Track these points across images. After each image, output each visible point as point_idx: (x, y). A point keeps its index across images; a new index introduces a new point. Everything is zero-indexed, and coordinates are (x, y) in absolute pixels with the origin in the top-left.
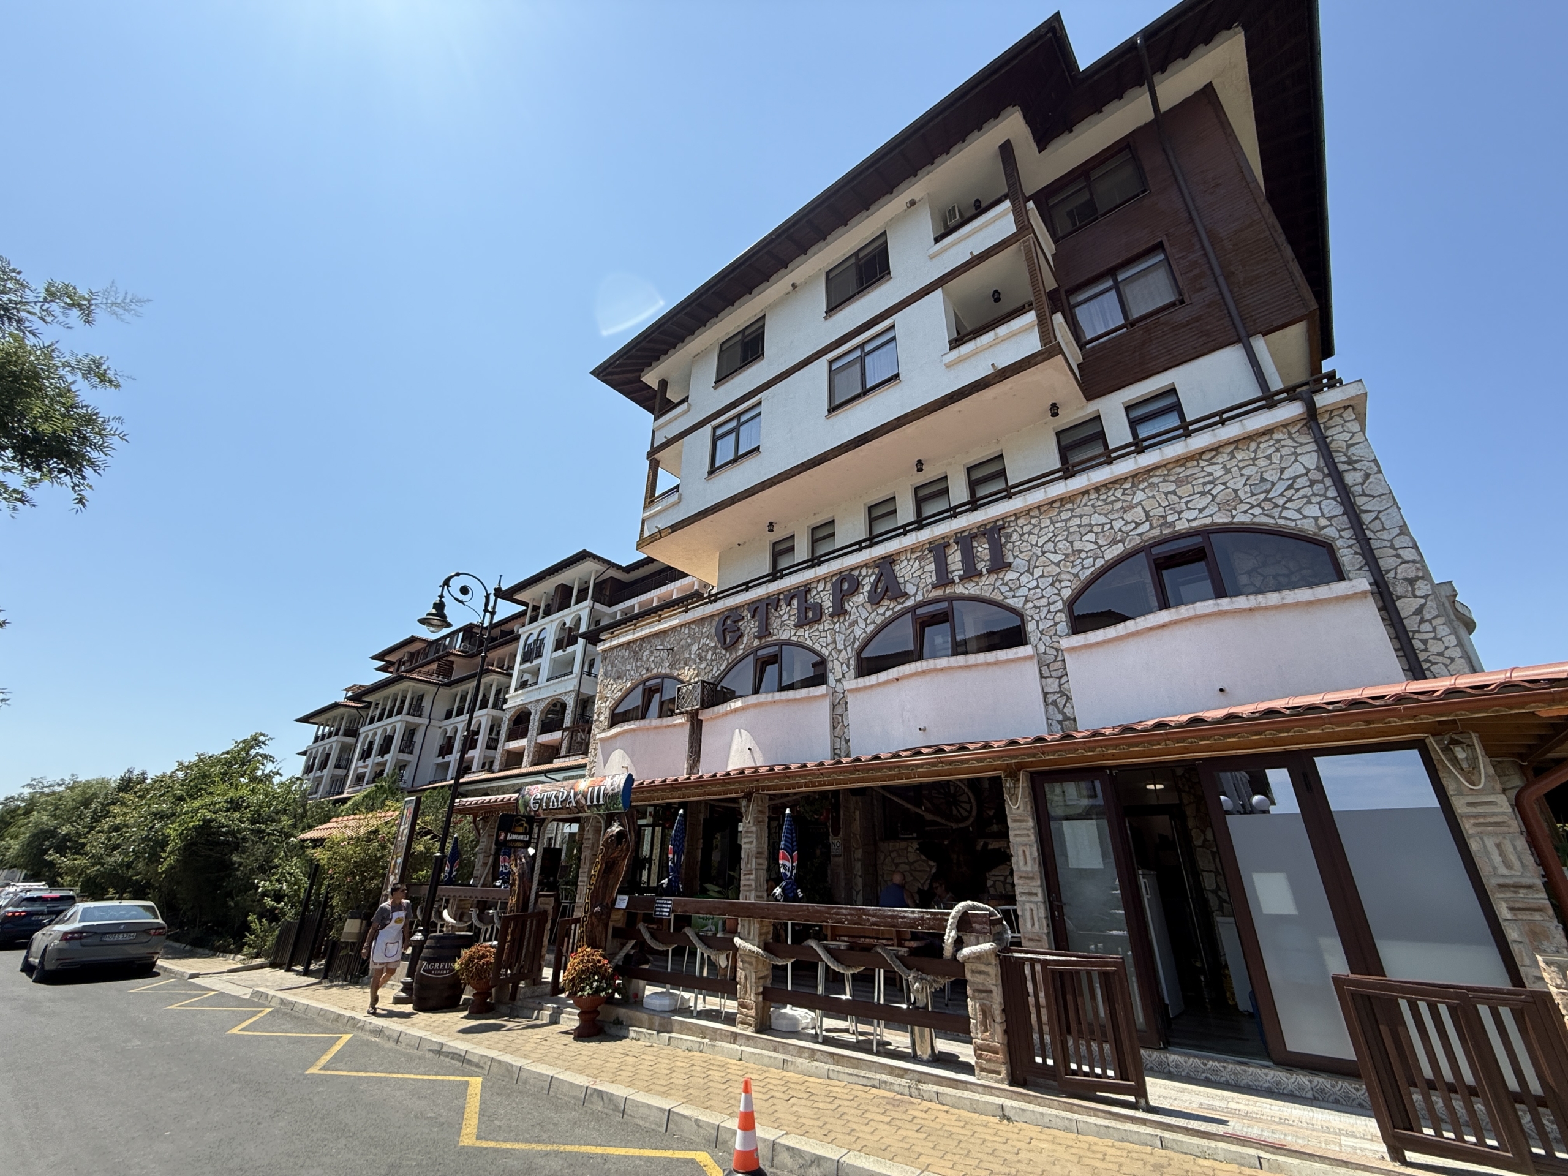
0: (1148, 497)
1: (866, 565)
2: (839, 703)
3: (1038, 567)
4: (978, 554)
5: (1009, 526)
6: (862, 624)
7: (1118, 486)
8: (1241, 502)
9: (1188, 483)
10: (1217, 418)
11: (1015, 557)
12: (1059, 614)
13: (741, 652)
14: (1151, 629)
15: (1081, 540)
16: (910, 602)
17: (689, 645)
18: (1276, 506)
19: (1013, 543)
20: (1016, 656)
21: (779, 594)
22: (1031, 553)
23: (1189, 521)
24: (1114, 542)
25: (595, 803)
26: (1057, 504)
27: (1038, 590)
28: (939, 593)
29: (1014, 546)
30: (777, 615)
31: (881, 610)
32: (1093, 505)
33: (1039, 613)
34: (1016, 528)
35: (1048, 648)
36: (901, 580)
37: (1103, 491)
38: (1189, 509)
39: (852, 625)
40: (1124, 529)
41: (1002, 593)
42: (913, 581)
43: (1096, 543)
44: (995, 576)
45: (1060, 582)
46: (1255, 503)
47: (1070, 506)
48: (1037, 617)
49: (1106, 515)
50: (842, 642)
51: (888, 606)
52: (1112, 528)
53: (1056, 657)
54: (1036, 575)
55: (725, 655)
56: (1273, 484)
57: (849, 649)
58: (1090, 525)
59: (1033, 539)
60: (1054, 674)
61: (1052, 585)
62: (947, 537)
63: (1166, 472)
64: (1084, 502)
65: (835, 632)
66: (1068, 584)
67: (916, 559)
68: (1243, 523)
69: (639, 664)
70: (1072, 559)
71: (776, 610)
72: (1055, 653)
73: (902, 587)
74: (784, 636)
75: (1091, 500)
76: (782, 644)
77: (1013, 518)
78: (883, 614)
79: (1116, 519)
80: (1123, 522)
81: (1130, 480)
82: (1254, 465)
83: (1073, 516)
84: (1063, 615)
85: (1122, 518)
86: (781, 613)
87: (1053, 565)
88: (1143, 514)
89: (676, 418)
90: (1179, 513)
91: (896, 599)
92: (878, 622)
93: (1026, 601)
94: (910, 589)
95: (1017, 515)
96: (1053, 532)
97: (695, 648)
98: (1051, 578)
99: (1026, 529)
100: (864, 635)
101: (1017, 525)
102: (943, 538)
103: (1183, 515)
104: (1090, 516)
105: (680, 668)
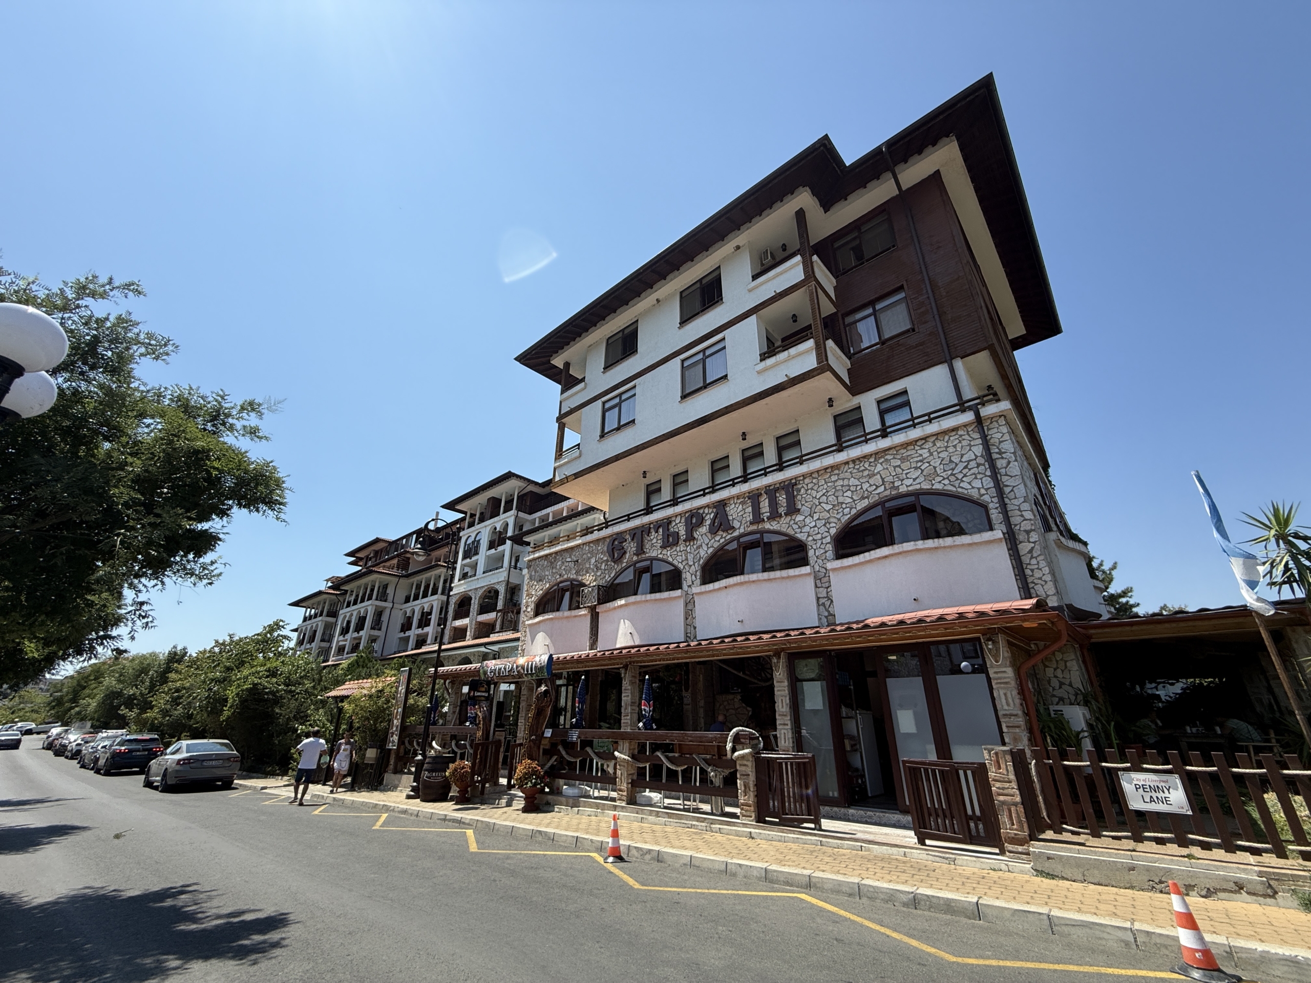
0: (884, 469)
1: (708, 506)
2: (689, 602)
3: (816, 513)
4: (779, 502)
5: (799, 484)
6: (705, 548)
7: (866, 460)
8: (938, 475)
9: (908, 461)
10: (927, 418)
11: (802, 505)
12: (828, 545)
13: (625, 564)
14: (879, 558)
15: (843, 496)
16: (736, 534)
17: (589, 559)
18: (957, 479)
19: (802, 495)
20: (802, 573)
21: (650, 524)
22: (812, 503)
23: (907, 486)
24: (863, 498)
25: (530, 672)
26: (829, 470)
27: (816, 528)
28: (754, 527)
29: (802, 498)
30: (649, 539)
31: (717, 538)
32: (850, 472)
33: (816, 544)
34: (804, 485)
35: (820, 568)
36: (730, 518)
37: (857, 462)
38: (907, 478)
39: (698, 547)
40: (869, 489)
41: (794, 530)
42: (738, 519)
43: (852, 498)
44: (790, 517)
45: (830, 523)
46: (945, 477)
47: (836, 472)
48: (814, 547)
49: (858, 480)
50: (692, 560)
51: (722, 536)
52: (862, 488)
53: (825, 574)
54: (815, 519)
55: (614, 566)
56: (957, 465)
58: (849, 486)
59: (814, 493)
60: (823, 585)
61: (825, 525)
62: (760, 489)
63: (894, 453)
64: (846, 469)
65: (688, 552)
66: (834, 525)
67: (740, 503)
68: (938, 490)
69: (554, 571)
70: (837, 508)
71: (648, 535)
72: (824, 572)
73: (731, 523)
74: (654, 554)
75: (850, 468)
76: (652, 559)
77: (802, 478)
78: (719, 541)
79: (864, 483)
80: (869, 485)
81: (874, 456)
82: (946, 451)
83: (839, 479)
84: (831, 546)
85: (868, 482)
86: (652, 537)
87: (825, 512)
88: (880, 480)
89: (576, 393)
90: (902, 480)
91: (727, 531)
92: (716, 547)
93: (809, 536)
94: (736, 524)
95: (804, 476)
96: (826, 489)
97: (593, 560)
98: (824, 521)
99: (810, 486)
100: (706, 555)
101: (804, 483)
102: (758, 490)
103: (903, 482)
104: (849, 479)
105: (583, 576)
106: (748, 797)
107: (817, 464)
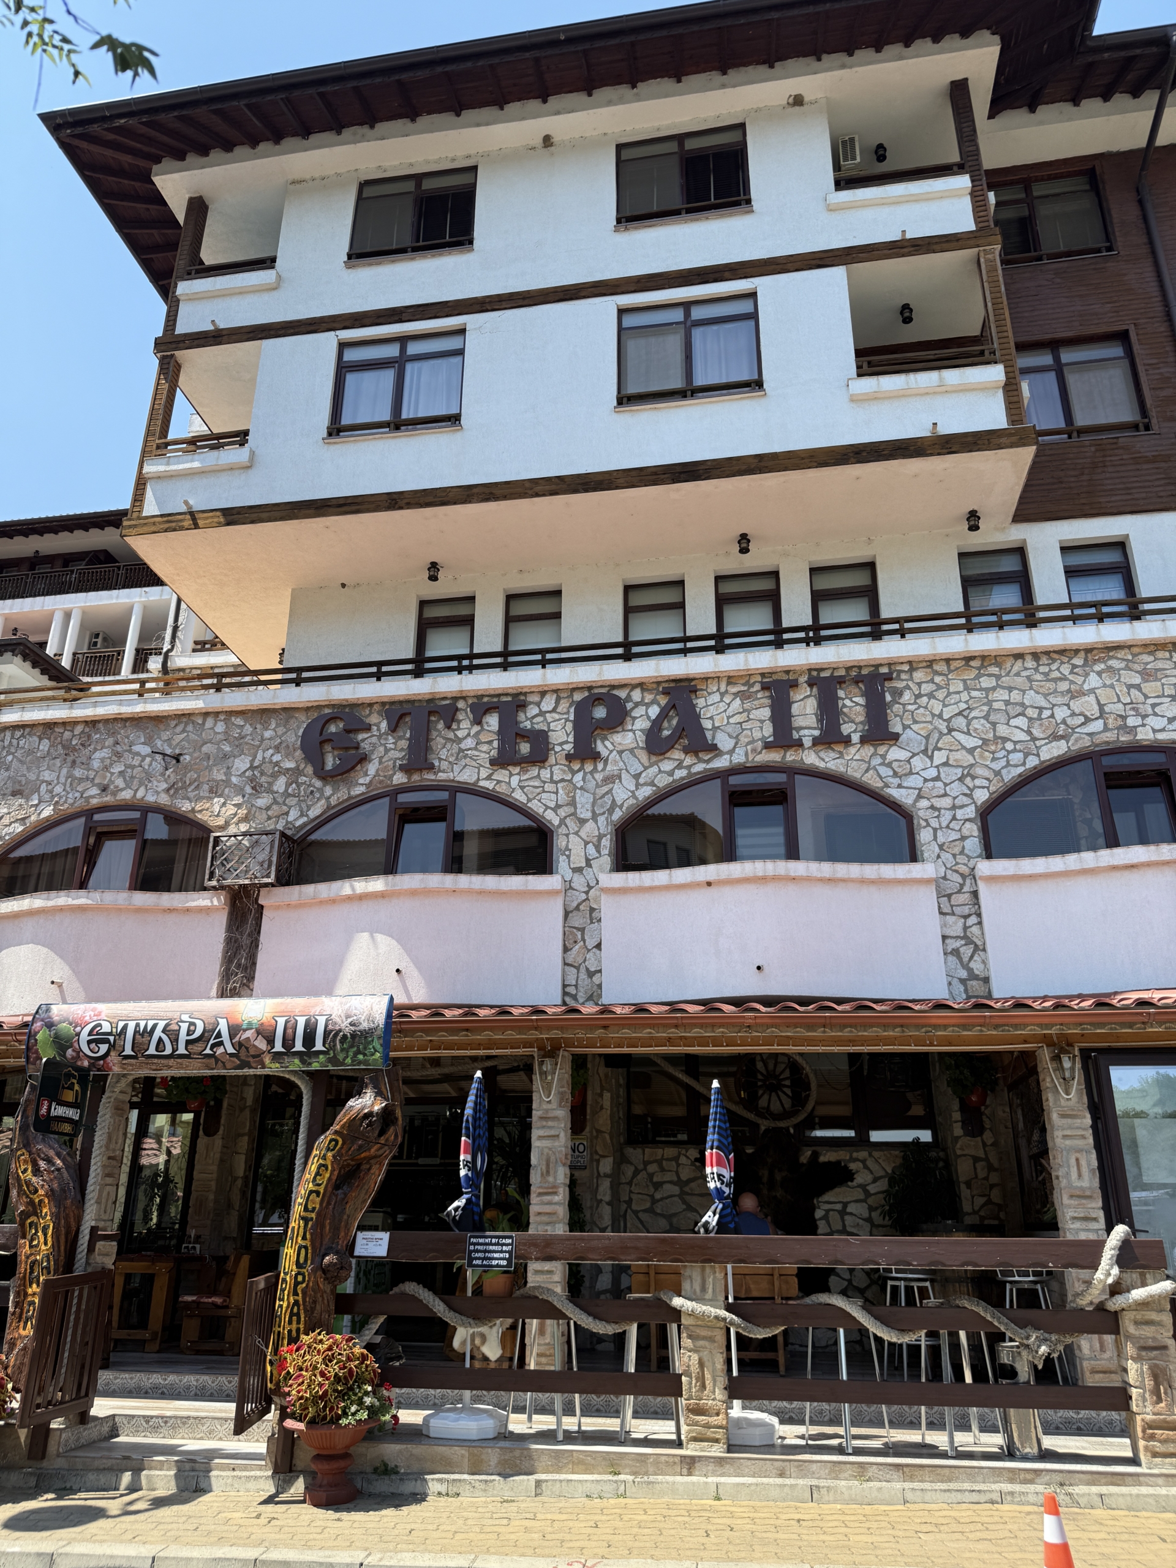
0: (1105, 686)
1: (641, 685)
2: (577, 908)
3: (940, 749)
4: (845, 710)
5: (898, 678)
6: (629, 783)
7: (1066, 659)
9: (1157, 680)
11: (905, 727)
12: (968, 825)
13: (362, 789)
14: (1115, 868)
15: (1008, 724)
16: (721, 763)
17: (226, 756)
19: (904, 705)
20: (909, 876)
21: (455, 699)
22: (930, 727)
23: (1154, 731)
24: (1055, 737)
25: (299, 1047)
26: (975, 663)
27: (939, 784)
28: (773, 757)
29: (905, 711)
30: (451, 735)
31: (667, 766)
32: (1028, 677)
33: (938, 817)
34: (910, 683)
35: (949, 872)
36: (707, 724)
37: (1044, 660)
38: (1156, 714)
39: (609, 780)
40: (1069, 721)
41: (881, 778)
42: (729, 729)
43: (1029, 733)
44: (872, 749)
45: (973, 778)
47: (994, 670)
48: (934, 823)
49: (1045, 696)
50: (589, 806)
51: (681, 762)
52: (1052, 716)
53: (962, 886)
54: (936, 762)
55: (321, 791)
57: (602, 820)
58: (1022, 704)
59: (936, 706)
60: (957, 910)
61: (961, 779)
62: (795, 672)
63: (1130, 657)
64: (1016, 668)
65: (576, 788)
66: (985, 783)
67: (736, 695)
69: (78, 773)
70: (993, 748)
71: (449, 727)
72: (960, 880)
73: (709, 735)
74: (466, 776)
75: (1026, 669)
76: (456, 789)
78: (671, 773)
79: (1059, 705)
80: (1069, 712)
81: (1082, 654)
83: (998, 686)
84: (975, 827)
85: (1068, 705)
86: (460, 734)
87: (964, 752)
88: (1096, 707)
89: (242, 292)
90: (1144, 717)
91: (696, 753)
92: (661, 785)
93: (920, 797)
94: (723, 742)
95: (913, 665)
96: (966, 702)
97: (241, 764)
98: (961, 770)
99: (926, 688)
100: (632, 801)
101: (911, 679)
102: (787, 672)
103: (1148, 720)
104: (1024, 692)
105: (199, 799)
106: (1163, 1405)
107: (955, 643)
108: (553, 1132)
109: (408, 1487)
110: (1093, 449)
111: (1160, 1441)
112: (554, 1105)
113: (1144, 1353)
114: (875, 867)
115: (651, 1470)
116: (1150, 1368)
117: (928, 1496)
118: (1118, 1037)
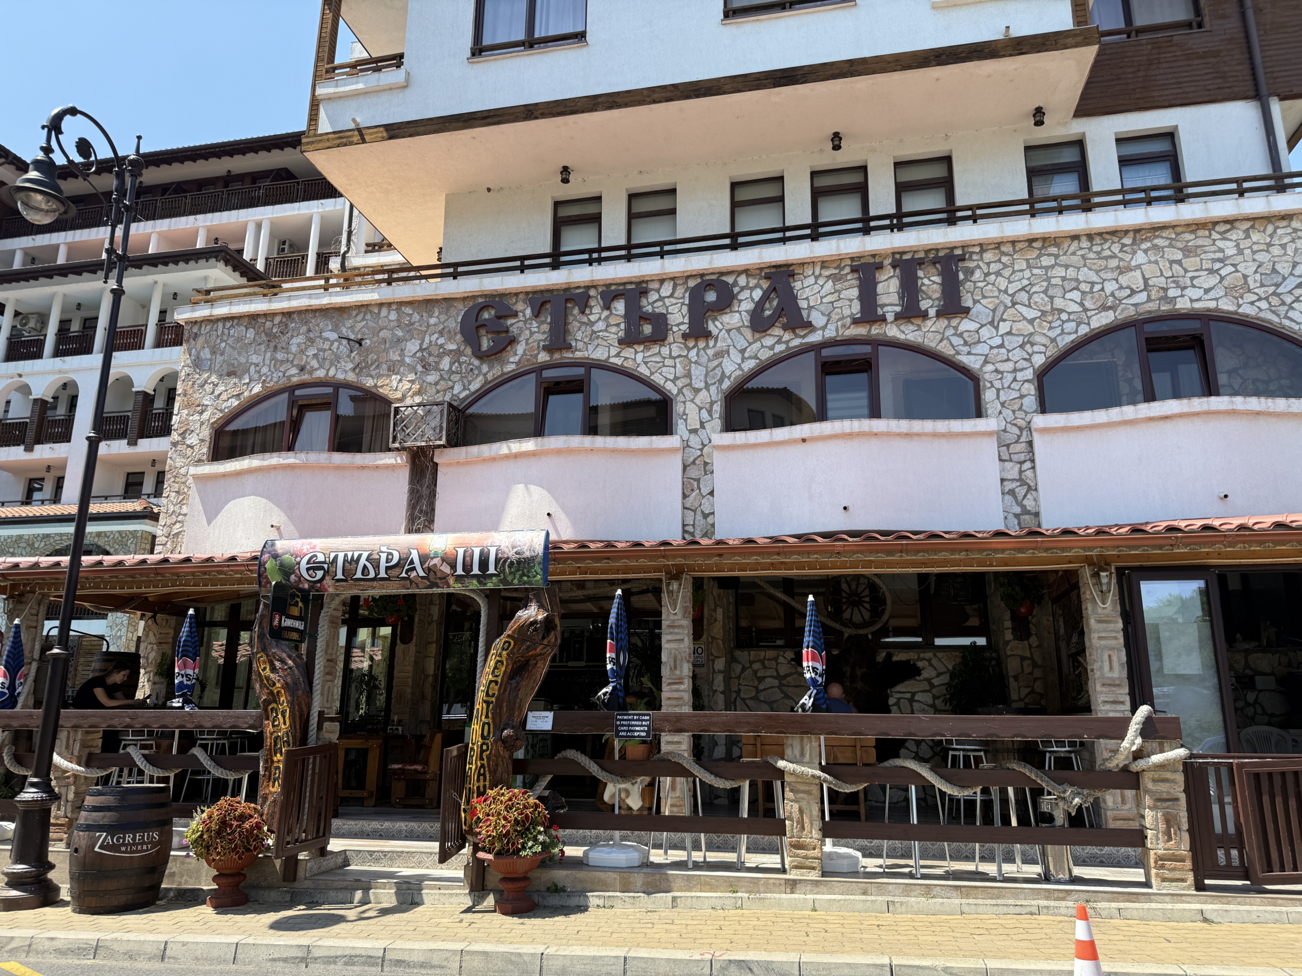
0: (1150, 262)
1: (747, 272)
2: (694, 462)
3: (1004, 320)
4: (924, 288)
5: (971, 259)
6: (736, 357)
7: (1116, 239)
9: (1197, 255)
10: (1234, 186)
11: (975, 302)
12: (1026, 385)
13: (513, 366)
14: (1151, 419)
15: (1063, 297)
16: (815, 338)
17: (399, 340)
18: (1283, 303)
19: (975, 282)
20: (974, 430)
21: (588, 288)
22: (997, 301)
23: (1192, 301)
24: (1104, 308)
25: (475, 572)
26: (1036, 245)
27: (1003, 351)
28: (860, 331)
29: (975, 288)
30: (585, 319)
31: (768, 341)
32: (1083, 256)
33: (1001, 379)
34: (981, 263)
35: (1009, 426)
36: (803, 304)
37: (1098, 240)
38: (1193, 286)
39: (719, 355)
40: (1117, 294)
41: (953, 346)
42: (822, 308)
43: (1081, 304)
44: (946, 322)
45: (1032, 344)
46: (1263, 296)
47: (1053, 250)
48: (998, 384)
49: (1097, 272)
50: (702, 378)
51: (781, 337)
52: (1103, 289)
53: (1019, 437)
54: (1000, 333)
55: (479, 368)
56: (1284, 279)
57: (713, 389)
58: (1077, 280)
59: (1002, 283)
60: (1015, 457)
61: (1022, 346)
62: (880, 255)
63: (1173, 236)
64: (1072, 248)
65: (691, 362)
66: (1043, 349)
67: (828, 277)
68: (1247, 316)
69: (280, 356)
70: (1050, 318)
71: (583, 312)
72: (1018, 432)
73: (804, 314)
74: (599, 354)
75: (1081, 249)
76: (591, 365)
77: (977, 249)
78: (772, 348)
79: (1109, 280)
80: (1117, 286)
81: (1131, 234)
82: (1267, 251)
83: (1056, 264)
84: (1032, 387)
85: (1117, 280)
86: (593, 318)
87: (1025, 323)
88: (1141, 281)
90: (1184, 288)
91: (793, 330)
92: (763, 358)
93: (986, 362)
94: (817, 319)
95: (983, 247)
96: (1029, 279)
97: (412, 346)
98: (1022, 338)
99: (994, 267)
100: (738, 373)
101: (982, 259)
102: (874, 256)
103: (1187, 292)
104: (1079, 269)
105: (379, 376)
106: (1172, 842)
107: (1020, 227)
108: (678, 637)
109: (573, 902)
110: (1149, 47)
111: (1169, 870)
112: (679, 617)
113: (1159, 804)
114: (946, 422)
115: (762, 889)
116: (1163, 815)
117: (980, 909)
118: (1149, 557)
